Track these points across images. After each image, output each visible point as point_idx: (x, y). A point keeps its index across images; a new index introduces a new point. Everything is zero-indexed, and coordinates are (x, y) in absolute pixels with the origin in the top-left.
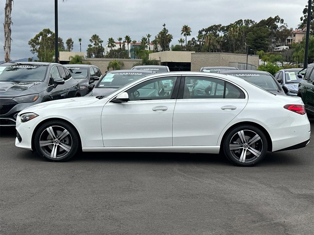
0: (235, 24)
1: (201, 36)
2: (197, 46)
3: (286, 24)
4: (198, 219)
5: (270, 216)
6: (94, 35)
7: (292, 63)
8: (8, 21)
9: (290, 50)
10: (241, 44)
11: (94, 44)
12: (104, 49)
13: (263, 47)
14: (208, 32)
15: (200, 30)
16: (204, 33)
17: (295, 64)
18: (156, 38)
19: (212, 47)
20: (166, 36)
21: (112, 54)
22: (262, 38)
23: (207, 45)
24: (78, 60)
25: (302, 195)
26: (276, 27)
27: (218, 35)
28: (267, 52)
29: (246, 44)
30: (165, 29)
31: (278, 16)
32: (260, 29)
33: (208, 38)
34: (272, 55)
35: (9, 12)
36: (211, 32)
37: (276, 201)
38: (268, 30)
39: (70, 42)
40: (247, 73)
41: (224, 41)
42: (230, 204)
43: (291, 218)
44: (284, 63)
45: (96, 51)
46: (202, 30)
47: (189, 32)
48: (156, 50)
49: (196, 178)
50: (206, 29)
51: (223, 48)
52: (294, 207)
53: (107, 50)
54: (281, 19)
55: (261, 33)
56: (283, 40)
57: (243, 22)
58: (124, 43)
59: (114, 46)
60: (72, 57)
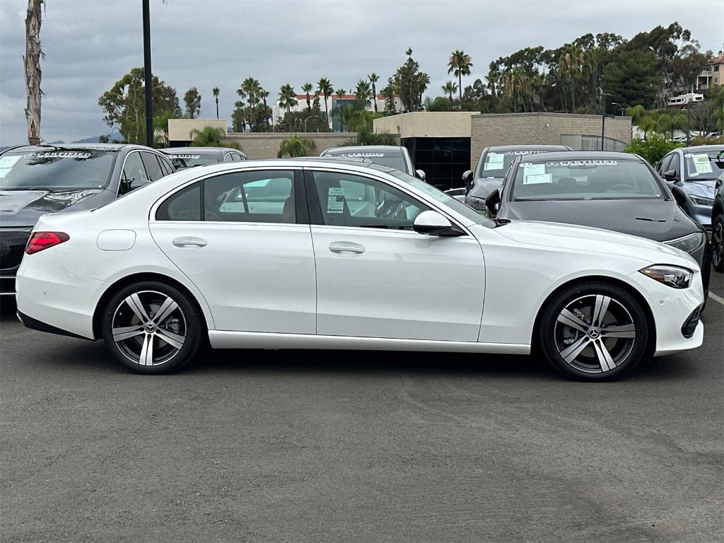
0: (575, 45)
1: (495, 76)
2: (486, 99)
3: (697, 41)
4: (439, 519)
5: (620, 510)
6: (248, 79)
7: (711, 134)
8: (32, 50)
9: (706, 103)
10: (590, 92)
11: (249, 101)
12: (271, 112)
13: (643, 97)
14: (513, 66)
15: (493, 62)
16: (502, 67)
17: (718, 134)
18: (391, 83)
19: (520, 100)
20: (413, 77)
21: (291, 123)
22: (640, 76)
23: (510, 95)
24: (210, 138)
25: (704, 455)
26: (673, 49)
27: (537, 72)
28: (652, 109)
29: (601, 91)
30: (410, 60)
31: (676, 24)
32: (634, 54)
33: (510, 79)
34: (663, 115)
35: (34, 29)
36: (519, 65)
37: (640, 471)
38: (653, 58)
39: (192, 97)
40: (587, 159)
41: (550, 87)
42: (523, 479)
43: (671, 515)
44: (692, 133)
45: (253, 117)
46: (497, 61)
47: (467, 67)
48: (391, 111)
49: (449, 415)
50: (507, 57)
51: (549, 101)
52: (683, 486)
53: (278, 113)
54: (685, 31)
55: (638, 63)
56: (690, 80)
57: (595, 39)
58: (316, 96)
59: (293, 104)
60: (196, 131)
